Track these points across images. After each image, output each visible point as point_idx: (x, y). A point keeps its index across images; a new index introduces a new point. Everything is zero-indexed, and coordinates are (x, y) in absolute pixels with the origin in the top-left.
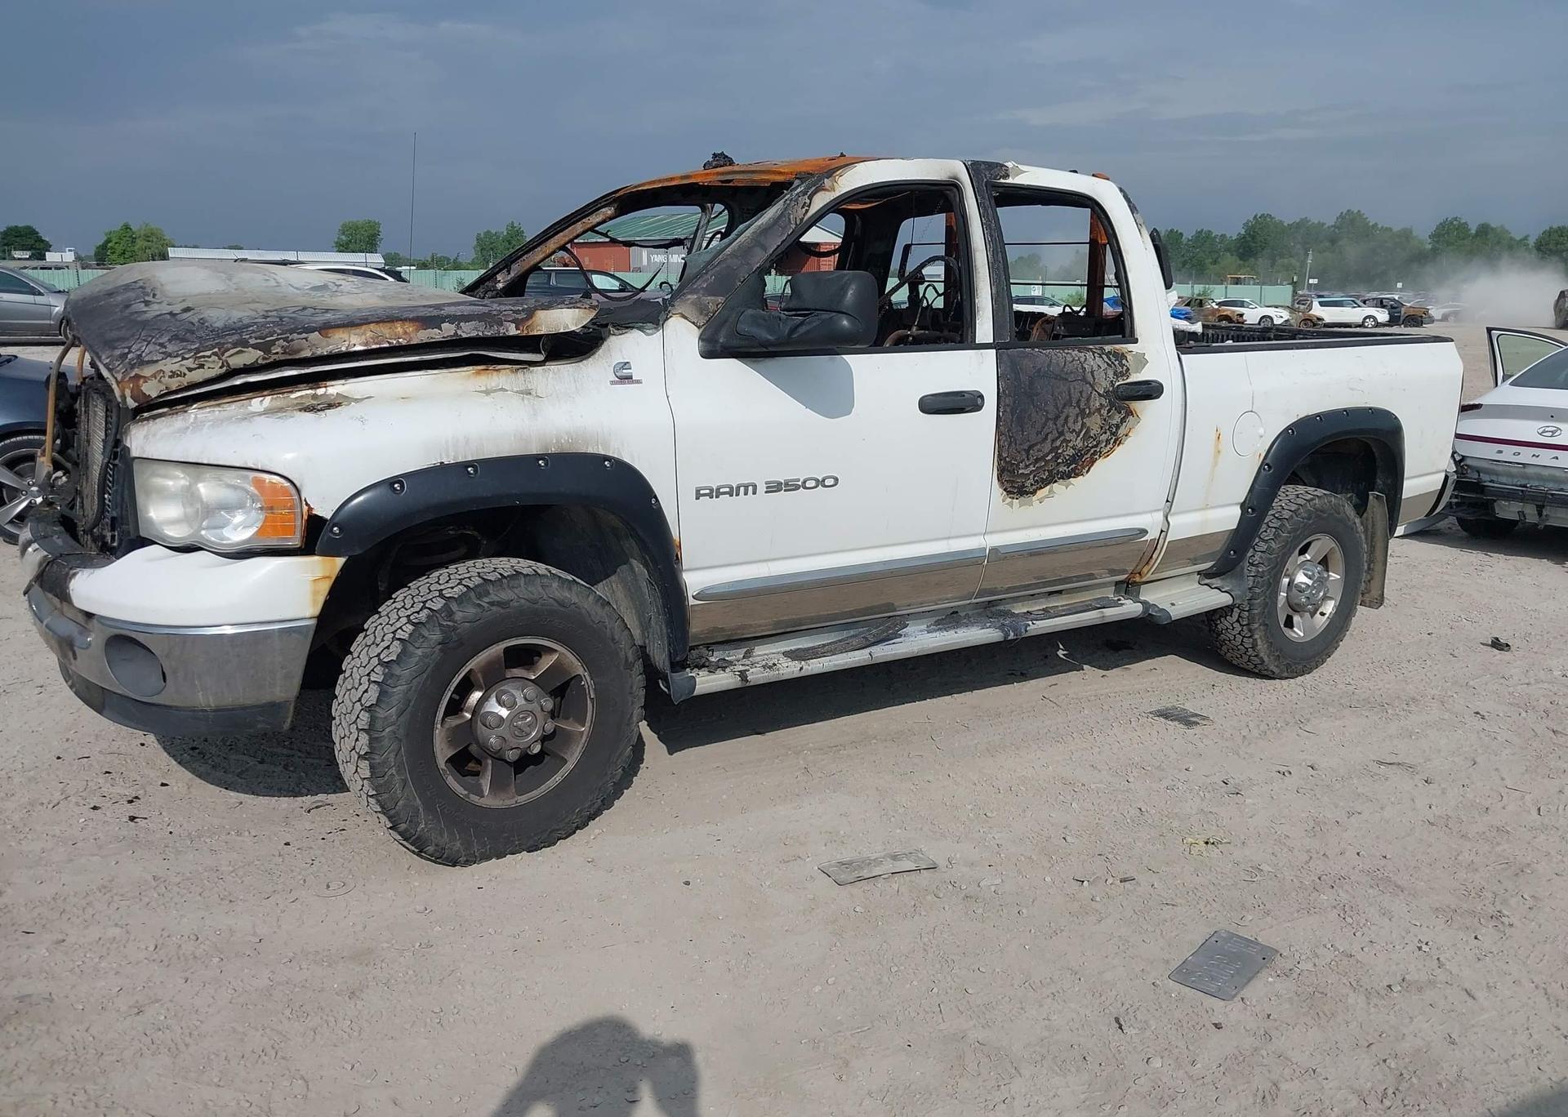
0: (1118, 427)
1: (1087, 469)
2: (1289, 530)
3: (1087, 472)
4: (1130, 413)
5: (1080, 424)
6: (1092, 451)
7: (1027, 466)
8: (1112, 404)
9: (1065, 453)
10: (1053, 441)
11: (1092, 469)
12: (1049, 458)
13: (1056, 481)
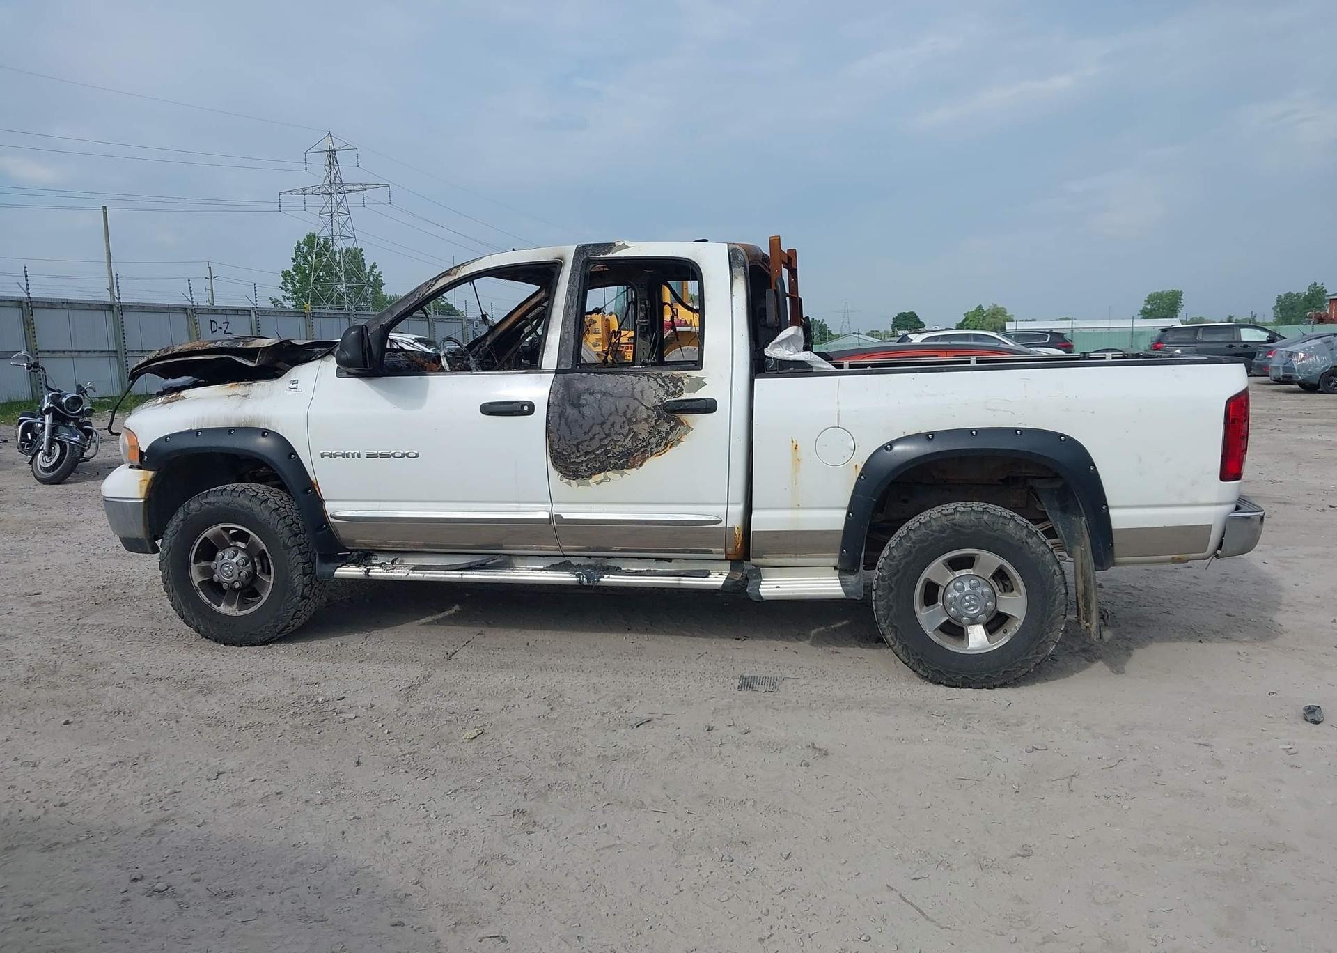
0: (668, 433)
1: (639, 463)
2: (913, 540)
3: (641, 465)
4: (679, 423)
5: (627, 428)
6: (642, 450)
7: (578, 457)
8: (659, 416)
9: (615, 450)
10: (601, 440)
11: (645, 464)
12: (599, 452)
13: (609, 470)
